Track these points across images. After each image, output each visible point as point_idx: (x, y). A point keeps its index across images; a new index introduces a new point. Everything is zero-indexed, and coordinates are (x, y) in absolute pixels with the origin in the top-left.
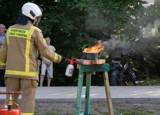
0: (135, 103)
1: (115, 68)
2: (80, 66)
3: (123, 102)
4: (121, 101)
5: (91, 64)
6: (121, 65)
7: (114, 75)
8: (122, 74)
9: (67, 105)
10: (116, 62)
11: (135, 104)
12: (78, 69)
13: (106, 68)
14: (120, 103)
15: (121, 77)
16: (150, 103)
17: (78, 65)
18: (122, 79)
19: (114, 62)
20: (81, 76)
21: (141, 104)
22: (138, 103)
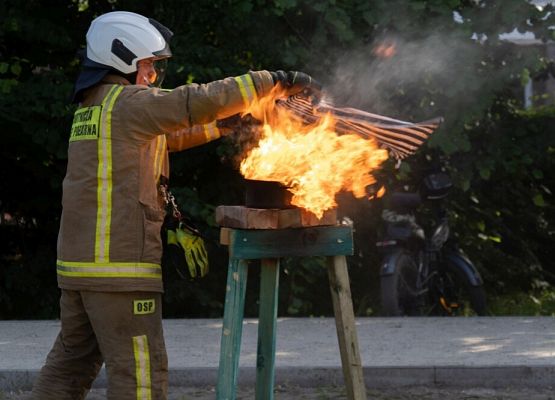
0: (468, 387)
1: (394, 243)
2: (234, 233)
3: (422, 381)
4: (411, 381)
5: (279, 225)
6: (421, 232)
7: (391, 270)
8: (424, 268)
9: (190, 394)
10: (400, 218)
11: (471, 392)
12: (227, 247)
13: (340, 241)
14: (410, 386)
15: (419, 279)
16: (530, 387)
17: (224, 232)
18: (424, 287)
19: (391, 219)
20: (236, 277)
21: (493, 392)
22: (482, 386)
